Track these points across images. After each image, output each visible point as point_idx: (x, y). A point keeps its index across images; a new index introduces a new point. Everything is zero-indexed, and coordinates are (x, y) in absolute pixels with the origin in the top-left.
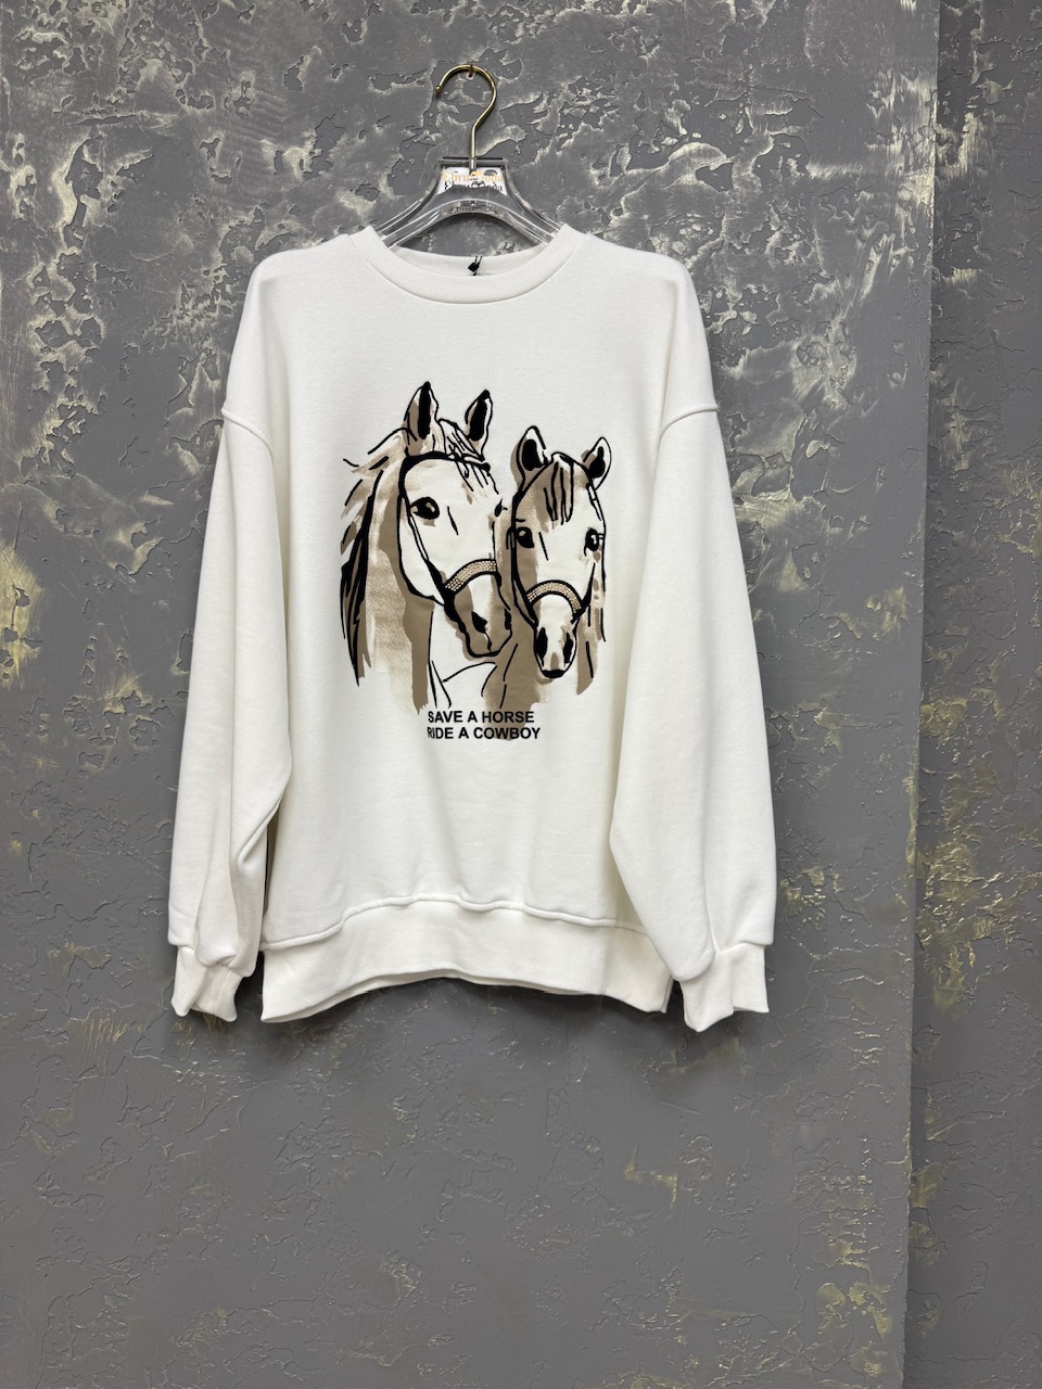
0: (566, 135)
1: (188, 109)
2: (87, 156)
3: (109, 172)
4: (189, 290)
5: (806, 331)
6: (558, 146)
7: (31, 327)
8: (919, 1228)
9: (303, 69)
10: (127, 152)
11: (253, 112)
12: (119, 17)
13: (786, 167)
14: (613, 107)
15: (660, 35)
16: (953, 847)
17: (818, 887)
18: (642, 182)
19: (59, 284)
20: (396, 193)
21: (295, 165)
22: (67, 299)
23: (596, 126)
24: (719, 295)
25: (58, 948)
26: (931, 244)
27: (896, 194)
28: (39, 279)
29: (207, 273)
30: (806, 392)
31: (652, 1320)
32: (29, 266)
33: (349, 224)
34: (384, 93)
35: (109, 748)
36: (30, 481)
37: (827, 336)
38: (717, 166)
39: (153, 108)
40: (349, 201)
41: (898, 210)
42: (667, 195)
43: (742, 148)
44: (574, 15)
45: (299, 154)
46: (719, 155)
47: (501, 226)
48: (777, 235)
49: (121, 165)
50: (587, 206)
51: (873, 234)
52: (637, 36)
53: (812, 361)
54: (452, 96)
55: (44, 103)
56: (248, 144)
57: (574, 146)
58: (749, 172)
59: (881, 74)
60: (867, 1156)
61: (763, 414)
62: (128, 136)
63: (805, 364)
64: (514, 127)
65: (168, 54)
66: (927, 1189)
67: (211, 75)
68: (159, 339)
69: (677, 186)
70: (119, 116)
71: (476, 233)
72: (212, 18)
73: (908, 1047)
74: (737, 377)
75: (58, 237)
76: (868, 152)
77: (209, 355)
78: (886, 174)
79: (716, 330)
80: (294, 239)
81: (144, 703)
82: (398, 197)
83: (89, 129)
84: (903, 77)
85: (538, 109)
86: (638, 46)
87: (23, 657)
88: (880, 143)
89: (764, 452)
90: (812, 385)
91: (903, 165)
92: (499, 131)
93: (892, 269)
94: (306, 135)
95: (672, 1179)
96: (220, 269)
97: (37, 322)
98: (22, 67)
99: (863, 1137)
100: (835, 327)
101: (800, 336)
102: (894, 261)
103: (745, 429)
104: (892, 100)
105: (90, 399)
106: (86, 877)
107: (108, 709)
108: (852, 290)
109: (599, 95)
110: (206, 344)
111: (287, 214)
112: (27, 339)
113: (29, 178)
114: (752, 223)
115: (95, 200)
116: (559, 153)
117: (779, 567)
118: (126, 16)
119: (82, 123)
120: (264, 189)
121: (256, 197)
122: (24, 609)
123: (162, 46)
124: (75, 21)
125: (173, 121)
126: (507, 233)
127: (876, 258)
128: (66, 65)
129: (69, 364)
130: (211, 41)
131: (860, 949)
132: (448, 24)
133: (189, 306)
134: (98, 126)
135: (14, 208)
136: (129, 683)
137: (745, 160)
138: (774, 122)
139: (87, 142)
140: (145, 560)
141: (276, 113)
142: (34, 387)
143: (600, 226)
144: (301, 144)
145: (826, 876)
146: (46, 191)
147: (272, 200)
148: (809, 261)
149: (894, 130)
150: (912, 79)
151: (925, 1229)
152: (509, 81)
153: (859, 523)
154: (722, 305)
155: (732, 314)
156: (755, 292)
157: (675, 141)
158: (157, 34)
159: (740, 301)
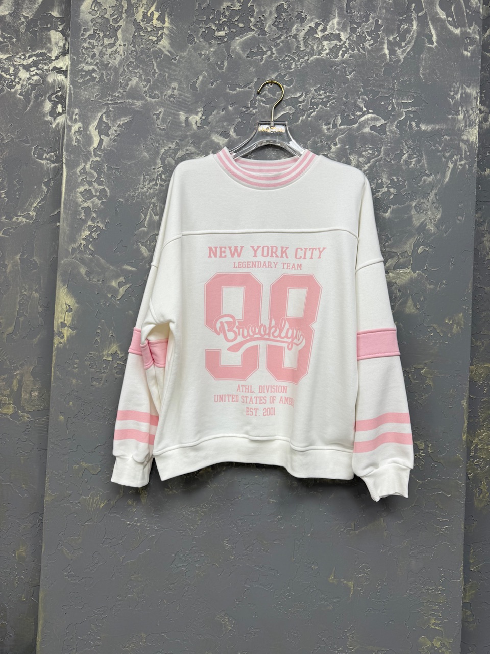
0: (313, 110)
1: (149, 99)
2: (104, 119)
3: (114, 126)
4: (146, 177)
5: (419, 197)
6: (309, 116)
7: (78, 191)
8: (466, 612)
9: (198, 82)
10: (122, 117)
11: (177, 101)
12: (121, 60)
13: (411, 125)
14: (334, 99)
15: (355, 67)
16: (484, 432)
17: (422, 450)
18: (346, 132)
19: (91, 173)
20: (237, 136)
21: (194, 123)
22: (94, 180)
23: (326, 107)
24: (380, 181)
25: (78, 464)
26: (476, 159)
27: (460, 137)
28: (82, 171)
29: (154, 169)
30: (418, 225)
31: (340, 649)
32: (78, 165)
33: (216, 149)
34: (233, 92)
35: (104, 375)
36: (75, 258)
37: (428, 201)
38: (380, 125)
39: (134, 98)
40: (216, 138)
41: (462, 144)
42: (357, 137)
43: (391, 117)
44: (317, 59)
45: (195, 119)
46: (381, 120)
47: (283, 150)
48: (406, 155)
49: (119, 123)
50: (321, 142)
51: (450, 155)
52: (345, 68)
53: (421, 211)
54: (263, 94)
55: (87, 96)
56: (174, 114)
57: (316, 115)
58: (394, 127)
59: (454, 84)
60: (443, 577)
61: (398, 234)
62: (123, 110)
63: (418, 212)
64: (290, 107)
65: (140, 76)
66: (470, 593)
67: (159, 84)
68: (133, 197)
69: (362, 133)
70: (119, 102)
71: (272, 153)
72: (160, 60)
73: (463, 526)
74: (387, 217)
75: (91, 153)
76: (448, 119)
77: (155, 206)
78: (456, 128)
79: (378, 196)
80: (192, 155)
81: (120, 356)
82: (238, 137)
83: (106, 107)
84: (464, 86)
85: (300, 100)
86: (345, 72)
87: (68, 334)
88: (453, 115)
89: (399, 251)
90: (421, 221)
91: (464, 125)
92: (283, 109)
93: (459, 170)
94: (199, 110)
95: (351, 584)
96: (160, 167)
97: (81, 189)
98: (79, 81)
99: (441, 568)
100: (432, 196)
101: (416, 199)
102: (459, 167)
103: (390, 241)
104: (459, 96)
105: (102, 223)
106: (92, 432)
107: (105, 358)
108: (440, 180)
109: (328, 94)
110: (153, 200)
111: (190, 144)
112: (76, 196)
113: (79, 128)
114: (395, 149)
115: (107, 137)
116: (310, 119)
117: (405, 302)
118: (123, 59)
119: (104, 105)
120: (180, 133)
121: (176, 136)
122: (70, 313)
123: (138, 72)
124: (102, 62)
125: (142, 104)
126: (286, 154)
127: (451, 165)
128: (97, 80)
129: (93, 208)
130: (159, 70)
131: (440, 479)
132: (262, 63)
133: (145, 184)
134: (110, 106)
135: (73, 140)
136: (115, 347)
137: (392, 123)
138: (406, 105)
139: (105, 113)
140: (124, 293)
141: (186, 101)
142: (78, 217)
143: (326, 150)
144: (197, 114)
145: (425, 445)
146: (87, 133)
147: (183, 138)
148: (420, 166)
149: (460, 109)
150: (468, 87)
151: (469, 613)
152: (288, 88)
153: (442, 283)
154: (381, 186)
155: (385, 189)
156: (396, 180)
157: (361, 113)
158: (136, 67)
159: (389, 184)
